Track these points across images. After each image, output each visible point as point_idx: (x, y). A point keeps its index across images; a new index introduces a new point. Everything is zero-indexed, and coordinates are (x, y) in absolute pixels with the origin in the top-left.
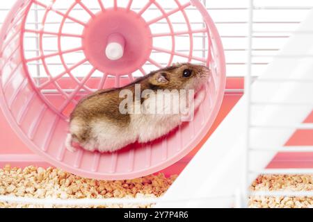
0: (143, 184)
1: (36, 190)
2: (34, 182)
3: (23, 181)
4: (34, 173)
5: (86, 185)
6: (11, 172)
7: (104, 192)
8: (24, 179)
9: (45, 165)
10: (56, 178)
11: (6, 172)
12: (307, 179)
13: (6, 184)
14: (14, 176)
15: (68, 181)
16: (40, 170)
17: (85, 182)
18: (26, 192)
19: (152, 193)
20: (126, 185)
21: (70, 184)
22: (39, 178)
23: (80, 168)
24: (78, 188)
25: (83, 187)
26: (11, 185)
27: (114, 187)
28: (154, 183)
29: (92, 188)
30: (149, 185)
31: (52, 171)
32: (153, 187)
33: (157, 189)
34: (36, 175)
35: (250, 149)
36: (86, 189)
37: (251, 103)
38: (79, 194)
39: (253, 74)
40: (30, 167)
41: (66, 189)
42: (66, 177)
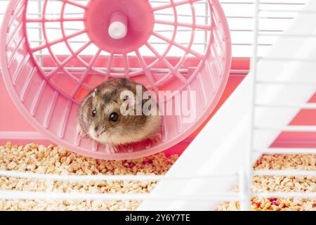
0: (144, 163)
1: (37, 168)
2: (35, 160)
3: (24, 158)
4: (35, 150)
5: (86, 164)
6: (13, 149)
7: (104, 170)
8: (25, 156)
9: (46, 143)
10: (57, 156)
11: (7, 149)
12: (307, 161)
13: (7, 161)
14: (15, 153)
15: (68, 159)
16: (41, 148)
17: (86, 160)
18: (27, 170)
19: (153, 172)
20: (126, 164)
21: (71, 162)
22: (40, 155)
23: (80, 145)
24: (79, 166)
25: (84, 165)
26: (12, 162)
27: (115, 166)
28: (155, 162)
29: (93, 167)
30: (150, 165)
31: (52, 149)
32: (153, 166)
33: (158, 169)
34: (36, 152)
35: (254, 128)
36: (86, 167)
37: (256, 82)
38: (80, 172)
39: (259, 55)
40: (30, 144)
41: (67, 167)
42: (67, 155)
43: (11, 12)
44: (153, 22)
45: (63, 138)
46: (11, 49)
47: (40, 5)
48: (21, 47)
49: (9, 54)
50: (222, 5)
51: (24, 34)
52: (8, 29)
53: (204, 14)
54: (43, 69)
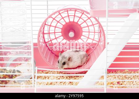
43: (40, 31)
44: (82, 32)
45: (53, 65)
46: (41, 42)
47: (48, 28)
48: (43, 41)
49: (41, 43)
50: (103, 27)
51: (44, 37)
52: (40, 36)
53: (98, 30)
54: (49, 47)
